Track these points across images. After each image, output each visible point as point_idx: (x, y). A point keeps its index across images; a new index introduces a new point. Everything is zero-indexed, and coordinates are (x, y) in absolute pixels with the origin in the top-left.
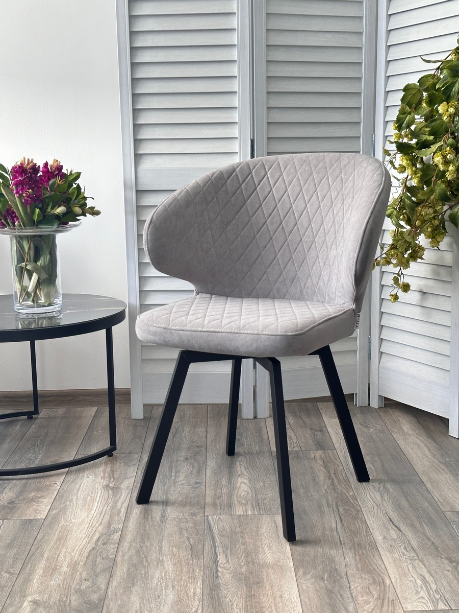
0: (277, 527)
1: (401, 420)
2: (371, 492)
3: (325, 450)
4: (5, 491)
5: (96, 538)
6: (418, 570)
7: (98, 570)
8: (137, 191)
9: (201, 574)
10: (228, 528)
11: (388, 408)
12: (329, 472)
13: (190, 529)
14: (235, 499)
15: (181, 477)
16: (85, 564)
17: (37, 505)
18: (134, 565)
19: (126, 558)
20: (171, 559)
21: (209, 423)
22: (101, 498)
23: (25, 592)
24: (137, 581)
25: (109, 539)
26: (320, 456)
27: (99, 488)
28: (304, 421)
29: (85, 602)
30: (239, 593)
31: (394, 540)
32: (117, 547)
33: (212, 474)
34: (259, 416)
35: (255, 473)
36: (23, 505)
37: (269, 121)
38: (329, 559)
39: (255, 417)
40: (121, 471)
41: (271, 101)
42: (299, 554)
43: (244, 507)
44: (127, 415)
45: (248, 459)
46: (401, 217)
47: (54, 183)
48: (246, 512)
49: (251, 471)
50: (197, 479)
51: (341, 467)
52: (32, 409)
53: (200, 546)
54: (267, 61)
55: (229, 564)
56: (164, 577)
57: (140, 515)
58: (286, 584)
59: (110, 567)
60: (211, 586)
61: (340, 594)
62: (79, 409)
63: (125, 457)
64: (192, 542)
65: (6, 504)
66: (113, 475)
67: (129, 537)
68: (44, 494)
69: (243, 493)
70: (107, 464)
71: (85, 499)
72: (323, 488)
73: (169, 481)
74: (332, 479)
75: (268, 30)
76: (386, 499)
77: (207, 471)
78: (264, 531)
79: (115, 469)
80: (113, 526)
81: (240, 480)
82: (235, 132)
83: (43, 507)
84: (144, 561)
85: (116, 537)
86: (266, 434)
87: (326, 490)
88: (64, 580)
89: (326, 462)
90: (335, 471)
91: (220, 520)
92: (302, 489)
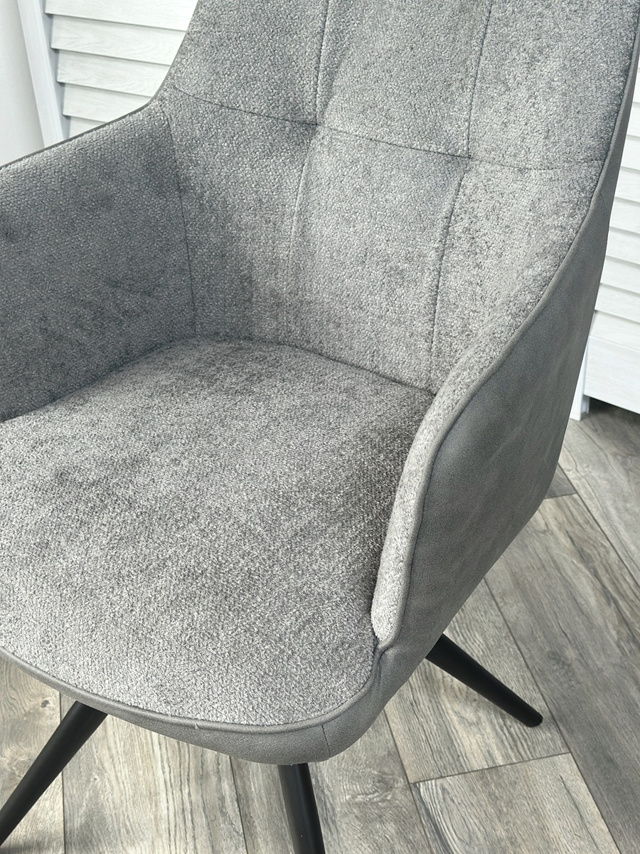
0: (577, 807)
3: (553, 496)
10: (473, 822)
12: (596, 575)
14: (448, 706)
26: (556, 519)
43: (478, 735)
48: (489, 752)
51: (613, 554)
57: (269, 803)
72: (609, 638)
74: (616, 602)
78: (556, 825)
87: (619, 646)
89: (575, 539)
90: (607, 571)
91: (447, 796)
92: (569, 647)
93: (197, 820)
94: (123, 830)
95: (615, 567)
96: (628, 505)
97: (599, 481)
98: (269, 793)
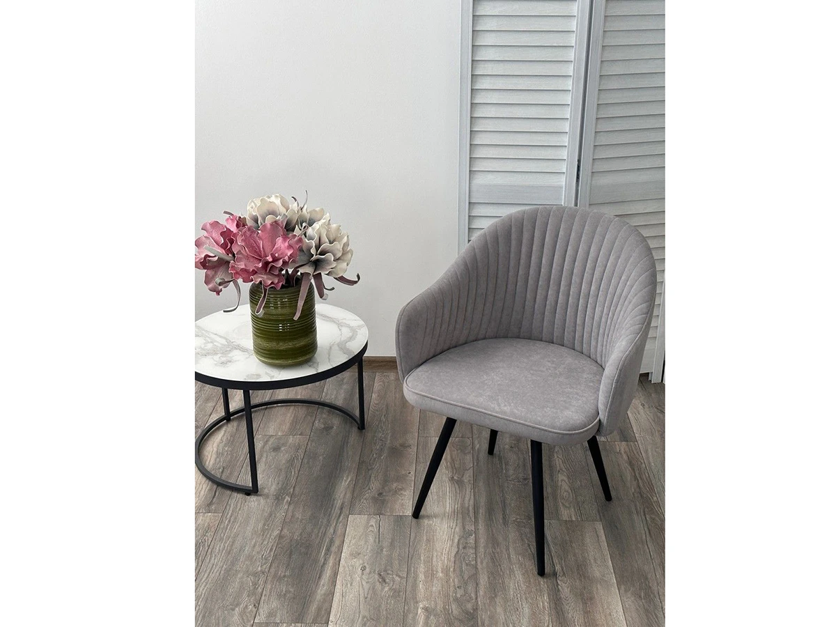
3: (627, 441)
4: (371, 479)
5: (456, 540)
7: (466, 578)
8: (469, 203)
9: (546, 588)
10: (558, 534)
12: (633, 470)
14: (560, 500)
15: (511, 472)
16: (454, 570)
18: (492, 573)
19: (484, 565)
20: (519, 568)
22: (450, 493)
23: (416, 598)
24: (498, 591)
25: (466, 543)
26: (624, 449)
27: (446, 480)
29: (463, 611)
30: (578, 609)
32: (474, 552)
35: (571, 469)
36: (390, 498)
38: (644, 576)
40: (460, 461)
41: (599, 126)
42: (619, 568)
43: (568, 511)
45: (564, 450)
49: (568, 466)
50: (524, 474)
54: (599, 90)
55: (566, 577)
56: (517, 588)
57: (485, 516)
58: (612, 601)
59: (474, 575)
60: (555, 600)
61: (655, 614)
63: (459, 442)
64: (533, 550)
65: (377, 496)
66: (454, 465)
67: (482, 542)
68: (403, 486)
69: (565, 493)
71: (437, 493)
72: (631, 491)
73: (501, 475)
74: (638, 480)
75: (602, 61)
78: (589, 540)
79: (453, 457)
80: (467, 527)
81: (560, 477)
83: (406, 501)
84: (499, 570)
85: (471, 540)
87: (633, 494)
88: (442, 587)
89: (630, 457)
90: (639, 470)
93: (459, 515)
95: (642, 469)
96: (657, 450)
97: (649, 439)
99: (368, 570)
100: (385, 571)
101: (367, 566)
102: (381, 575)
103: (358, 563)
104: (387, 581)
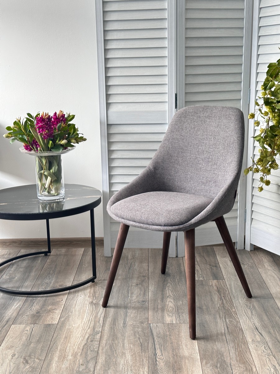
1: (263, 260)
2: (245, 309)
3: (218, 280)
4: (34, 304)
5: (87, 337)
6: (272, 362)
7: (89, 358)
8: (108, 125)
9: (147, 363)
10: (161, 331)
11: (256, 251)
12: (220, 295)
13: (140, 332)
14: (166, 312)
15: (134, 297)
16: (81, 355)
17: (52, 314)
18: (109, 356)
19: (104, 351)
20: (130, 352)
21: (149, 260)
22: (89, 311)
23: (48, 372)
24: (111, 366)
25: (94, 338)
26: (215, 284)
27: (87, 304)
28: (206, 260)
31: (258, 342)
32: (99, 342)
33: (152, 295)
34: (179, 256)
35: (177, 295)
36: (45, 314)
37: (186, 83)
38: (221, 354)
39: (177, 257)
40: (100, 292)
41: (187, 71)
42: (203, 350)
43: (171, 318)
44: (102, 254)
45: (173, 285)
46: (265, 143)
47: (60, 126)
48: (172, 321)
49: (175, 293)
50: (143, 299)
51: (227, 292)
52: (47, 250)
53: (146, 344)
54: (186, 47)
55: (163, 356)
56: (126, 364)
57: (111, 322)
58: (196, 370)
59: (95, 357)
60: (153, 370)
62: (74, 249)
63: (101, 283)
64: (141, 341)
65: (35, 313)
66: (95, 295)
67: (105, 337)
68: (56, 307)
69: (170, 308)
70: (91, 287)
71: (79, 311)
72: (217, 306)
73: (127, 300)
74: (223, 300)
76: (254, 314)
77: (149, 293)
78: (183, 334)
79: (96, 291)
80: (96, 329)
81: (168, 300)
82: (166, 89)
83: (56, 316)
84: (115, 353)
85: (98, 336)
86: (183, 268)
87: (218, 308)
88: (70, 365)
89: (218, 288)
90: (224, 294)
91: (157, 326)
92: (205, 306)
93: (92, 322)
94: (73, 322)
95: (227, 294)
97: (232, 278)
98: (112, 321)
99: (16, 356)
100: (30, 356)
101: (17, 354)
102: (25, 359)
103: (10, 352)
104: (29, 362)
